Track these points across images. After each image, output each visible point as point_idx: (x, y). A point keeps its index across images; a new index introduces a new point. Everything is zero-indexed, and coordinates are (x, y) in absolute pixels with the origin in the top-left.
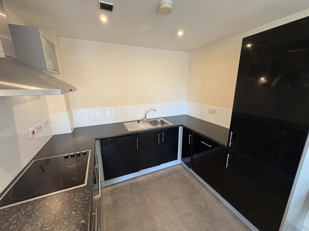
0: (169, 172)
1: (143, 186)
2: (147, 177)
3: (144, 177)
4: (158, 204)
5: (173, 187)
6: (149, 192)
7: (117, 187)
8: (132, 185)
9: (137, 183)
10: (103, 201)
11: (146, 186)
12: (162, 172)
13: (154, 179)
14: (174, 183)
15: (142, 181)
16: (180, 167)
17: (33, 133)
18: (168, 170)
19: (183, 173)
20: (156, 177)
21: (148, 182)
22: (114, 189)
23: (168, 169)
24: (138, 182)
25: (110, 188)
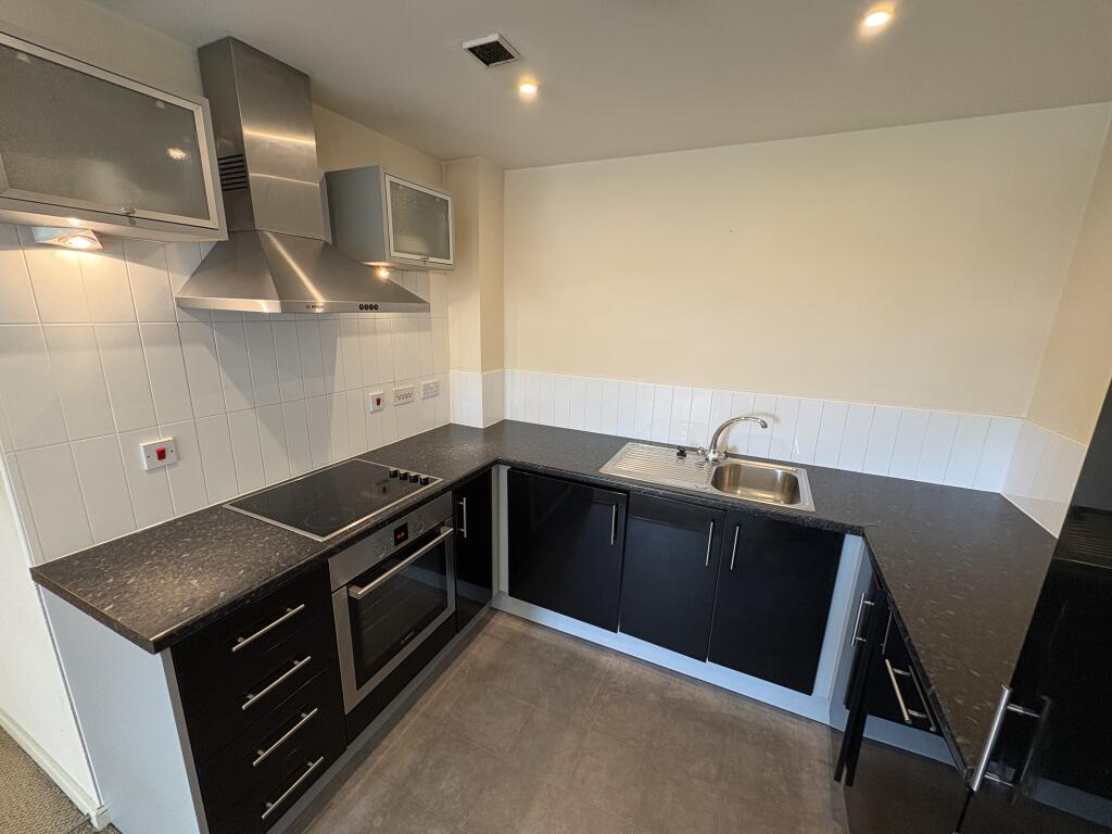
0: (735, 717)
1: (597, 690)
2: (634, 673)
3: (626, 665)
4: (583, 782)
5: (695, 781)
6: (598, 723)
7: (533, 635)
8: (572, 659)
9: (592, 666)
10: (477, 646)
11: (606, 698)
12: (709, 696)
13: (652, 696)
14: (714, 771)
15: (609, 673)
16: (814, 743)
17: (378, 402)
18: (738, 708)
19: (805, 776)
20: (669, 694)
21: (625, 690)
22: (525, 636)
23: (748, 706)
24: (594, 667)
25: (516, 626)
